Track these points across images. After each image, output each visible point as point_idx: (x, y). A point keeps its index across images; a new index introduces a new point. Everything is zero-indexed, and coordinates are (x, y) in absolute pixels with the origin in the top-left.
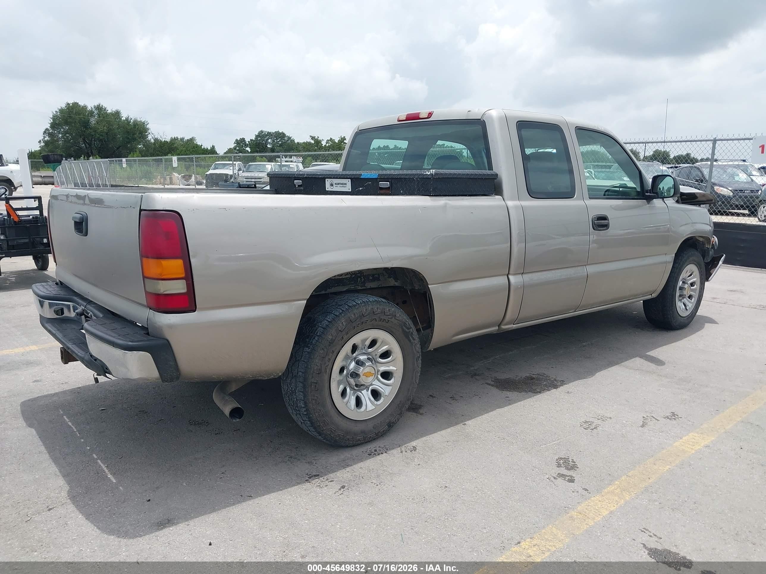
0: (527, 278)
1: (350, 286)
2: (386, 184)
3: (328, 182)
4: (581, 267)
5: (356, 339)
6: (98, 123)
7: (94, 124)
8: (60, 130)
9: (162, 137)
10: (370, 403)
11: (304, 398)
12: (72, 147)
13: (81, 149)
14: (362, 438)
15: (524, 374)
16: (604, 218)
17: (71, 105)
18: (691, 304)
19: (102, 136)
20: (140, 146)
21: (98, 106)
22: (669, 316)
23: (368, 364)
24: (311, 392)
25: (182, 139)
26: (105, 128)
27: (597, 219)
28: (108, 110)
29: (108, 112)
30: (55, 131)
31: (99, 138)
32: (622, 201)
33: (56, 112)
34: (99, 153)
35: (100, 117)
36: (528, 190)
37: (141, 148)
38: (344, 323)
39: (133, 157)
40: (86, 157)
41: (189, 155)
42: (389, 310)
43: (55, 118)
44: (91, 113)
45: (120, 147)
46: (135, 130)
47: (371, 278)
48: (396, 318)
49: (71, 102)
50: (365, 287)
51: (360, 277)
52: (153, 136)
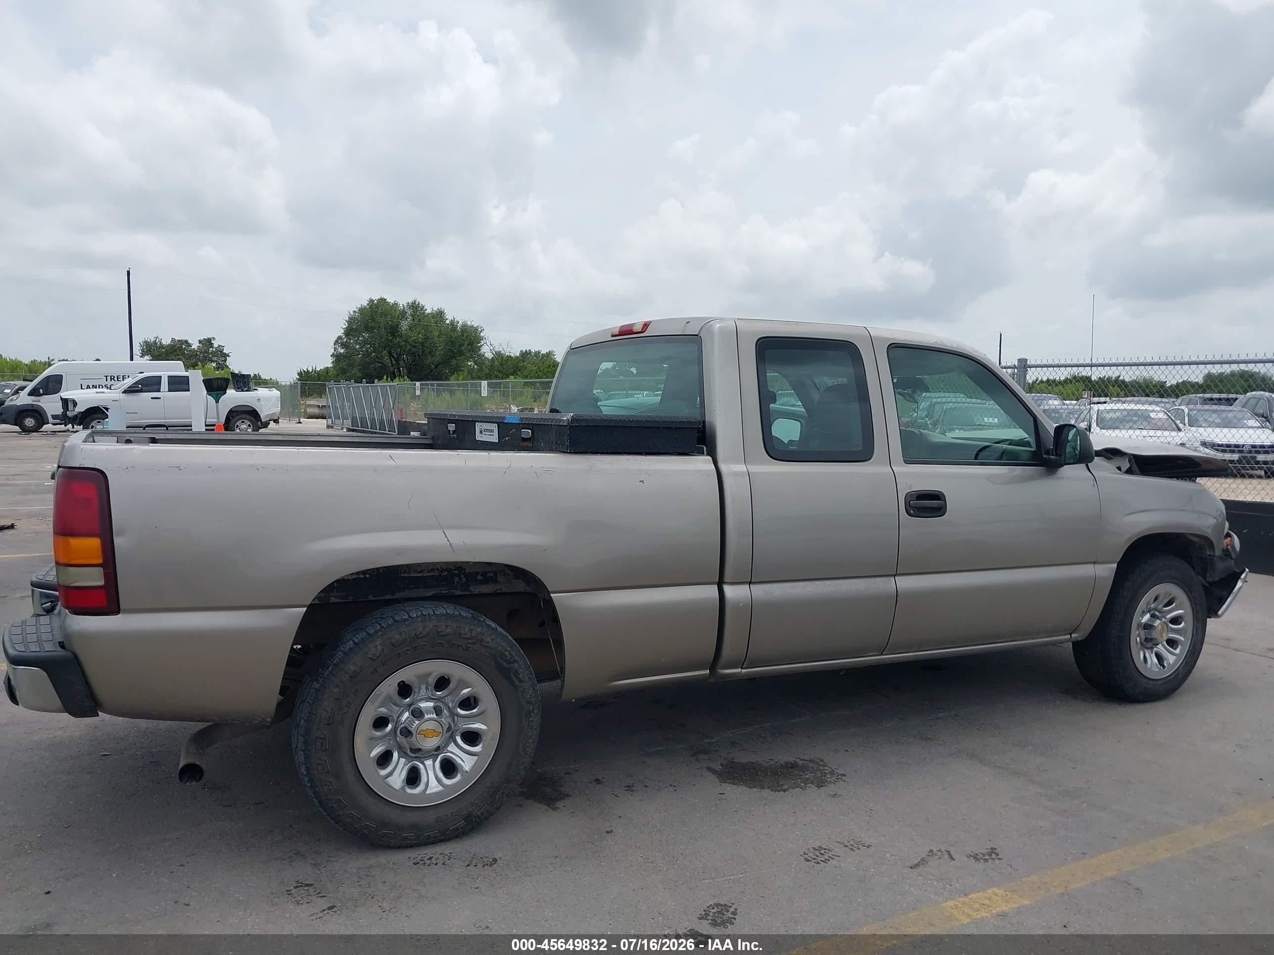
0: (760, 591)
1: (439, 589)
2: (527, 433)
3: (478, 426)
4: (885, 579)
5: (407, 674)
6: (410, 329)
7: (406, 330)
8: (358, 339)
9: (505, 349)
10: (436, 781)
11: (305, 760)
12: (372, 363)
13: (385, 366)
14: (413, 836)
15: (784, 757)
16: (937, 496)
17: (376, 301)
18: (1174, 658)
19: (415, 347)
20: (469, 364)
21: (412, 303)
22: (1117, 676)
23: (429, 716)
24: (315, 752)
25: (537, 353)
26: (420, 335)
27: (917, 497)
28: (426, 310)
29: (427, 312)
30: (351, 340)
31: (410, 350)
32: (1009, 468)
33: (355, 312)
34: (409, 373)
35: (413, 320)
36: (767, 448)
37: (471, 366)
38: (379, 647)
39: (458, 380)
40: (389, 379)
41: (541, 378)
42: (471, 630)
43: (351, 321)
44: (403, 313)
45: (440, 364)
46: (463, 340)
47: (480, 577)
48: (483, 643)
49: (376, 297)
50: (469, 591)
51: (459, 575)
52: (491, 347)
